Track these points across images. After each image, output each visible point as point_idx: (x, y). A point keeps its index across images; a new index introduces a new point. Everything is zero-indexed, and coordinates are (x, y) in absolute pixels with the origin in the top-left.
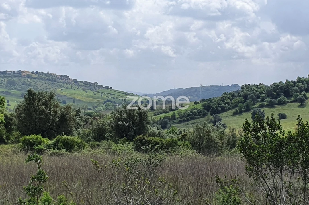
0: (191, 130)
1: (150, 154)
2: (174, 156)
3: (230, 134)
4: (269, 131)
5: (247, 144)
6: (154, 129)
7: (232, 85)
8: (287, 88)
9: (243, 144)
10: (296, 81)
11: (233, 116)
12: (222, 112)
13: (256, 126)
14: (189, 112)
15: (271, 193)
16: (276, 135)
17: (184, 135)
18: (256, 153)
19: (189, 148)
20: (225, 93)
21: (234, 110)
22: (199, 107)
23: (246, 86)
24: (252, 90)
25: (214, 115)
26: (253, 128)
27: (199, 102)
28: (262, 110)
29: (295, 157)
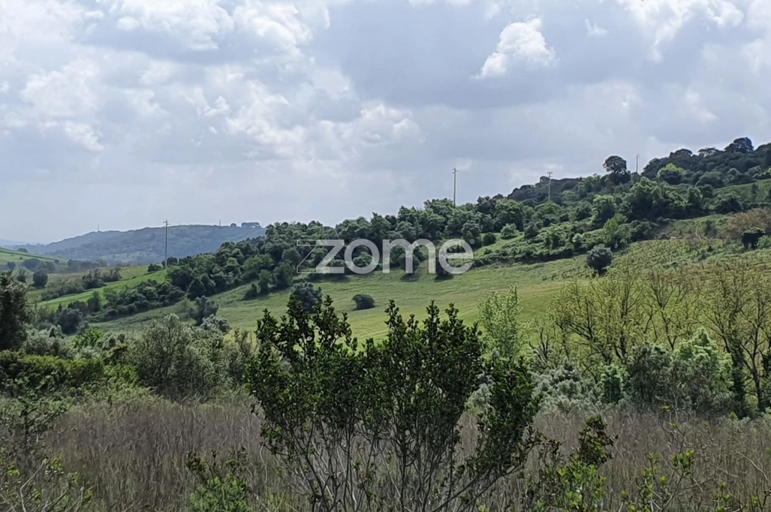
0: (138, 336)
1: (27, 400)
2: (94, 404)
3: (237, 346)
4: (321, 340)
5: (266, 372)
6: (44, 334)
7: (243, 224)
8: (376, 234)
9: (256, 372)
10: (397, 217)
11: (245, 302)
12: (219, 292)
13: (291, 326)
14: (134, 292)
15: (323, 492)
16: (338, 349)
17: (121, 349)
18: (287, 394)
19: (131, 382)
20: (227, 244)
21: (248, 287)
22: (161, 278)
23: (278, 227)
24: (294, 236)
25: (198, 298)
26: (282, 332)
27: (161, 265)
28: (316, 286)
29: (382, 401)
